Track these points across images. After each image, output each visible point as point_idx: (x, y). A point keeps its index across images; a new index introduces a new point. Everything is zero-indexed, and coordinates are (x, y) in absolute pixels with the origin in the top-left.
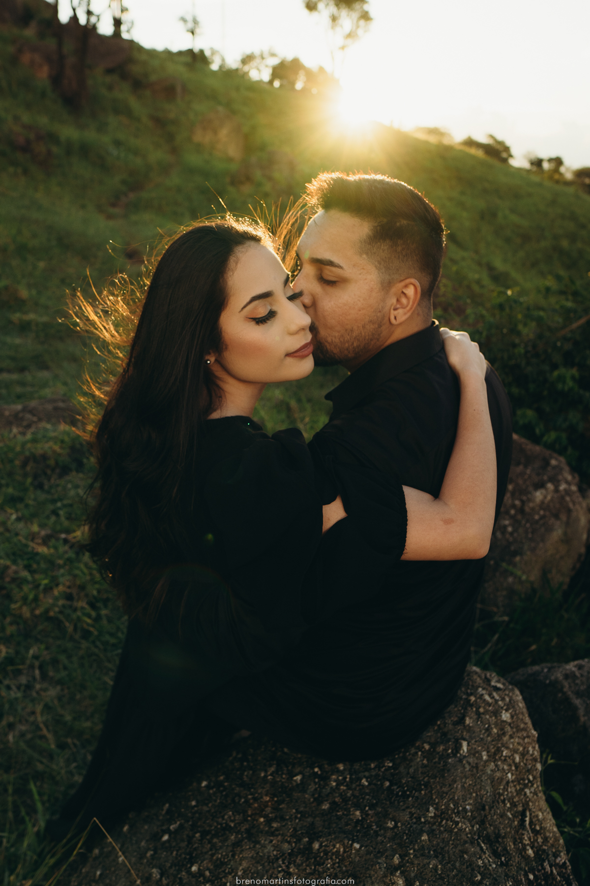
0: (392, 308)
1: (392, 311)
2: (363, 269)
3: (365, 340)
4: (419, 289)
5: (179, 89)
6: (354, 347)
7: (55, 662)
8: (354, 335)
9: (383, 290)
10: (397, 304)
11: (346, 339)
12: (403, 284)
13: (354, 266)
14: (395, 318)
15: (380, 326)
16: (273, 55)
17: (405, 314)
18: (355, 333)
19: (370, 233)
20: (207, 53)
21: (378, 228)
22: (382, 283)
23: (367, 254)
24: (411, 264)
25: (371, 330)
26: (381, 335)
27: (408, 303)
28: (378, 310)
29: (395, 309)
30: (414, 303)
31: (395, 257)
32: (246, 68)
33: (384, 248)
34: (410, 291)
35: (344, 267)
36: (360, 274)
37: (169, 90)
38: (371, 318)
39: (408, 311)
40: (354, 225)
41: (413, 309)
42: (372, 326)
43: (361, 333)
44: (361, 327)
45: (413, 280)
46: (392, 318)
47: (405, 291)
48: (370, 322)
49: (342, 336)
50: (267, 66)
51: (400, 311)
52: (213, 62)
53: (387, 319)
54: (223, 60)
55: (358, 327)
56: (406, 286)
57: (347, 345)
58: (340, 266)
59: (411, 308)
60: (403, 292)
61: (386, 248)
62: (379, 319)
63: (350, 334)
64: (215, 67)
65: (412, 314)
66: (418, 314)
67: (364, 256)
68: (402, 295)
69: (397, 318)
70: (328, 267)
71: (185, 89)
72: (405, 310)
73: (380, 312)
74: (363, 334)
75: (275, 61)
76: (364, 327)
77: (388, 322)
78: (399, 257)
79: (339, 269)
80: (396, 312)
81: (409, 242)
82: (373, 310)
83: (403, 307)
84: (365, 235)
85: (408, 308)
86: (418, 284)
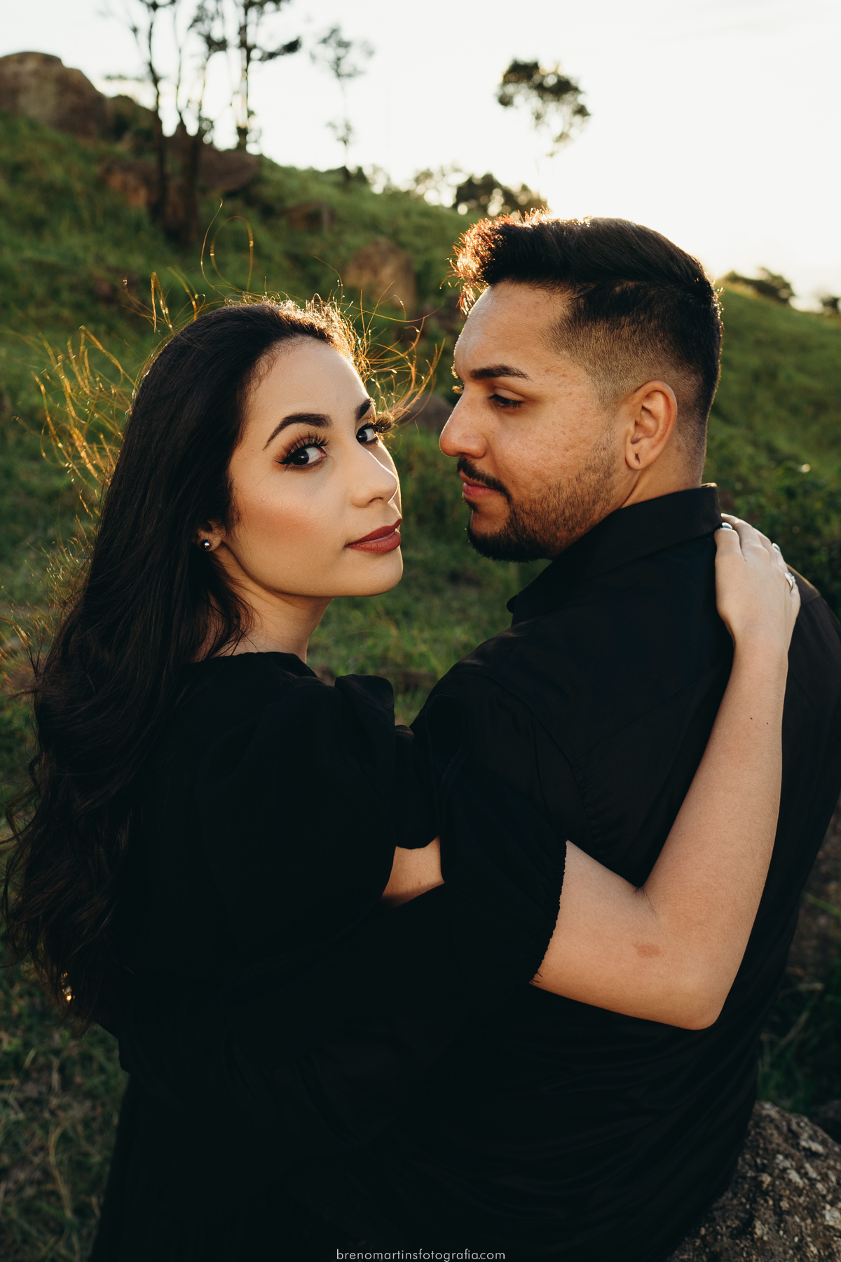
0: (629, 439)
1: (629, 445)
2: (564, 375)
3: (583, 502)
4: (673, 399)
5: (325, 217)
6: (565, 518)
7: (86, 1059)
8: (564, 495)
9: (605, 409)
10: (636, 431)
11: (551, 504)
12: (641, 393)
13: (547, 371)
14: (637, 457)
15: (608, 474)
16: (457, 170)
17: (653, 447)
18: (564, 493)
19: (568, 313)
20: (367, 172)
21: (581, 301)
22: (602, 398)
23: (568, 347)
24: (652, 356)
25: (593, 484)
26: (613, 492)
27: (657, 427)
28: (601, 446)
29: (634, 442)
30: (667, 425)
31: (620, 349)
32: (420, 190)
33: (599, 335)
34: (658, 405)
35: (529, 375)
36: (560, 386)
37: (313, 219)
38: (589, 463)
39: (659, 440)
40: (537, 303)
41: (667, 435)
42: (594, 477)
43: (575, 492)
44: (575, 481)
45: (658, 385)
46: (631, 458)
47: (647, 405)
48: (588, 469)
49: (544, 498)
50: (449, 185)
51: (645, 443)
52: (375, 183)
53: (621, 460)
54: (389, 179)
55: (569, 480)
56: (648, 396)
57: (553, 515)
58: (523, 374)
59: (663, 436)
60: (644, 408)
61: (601, 334)
62: (605, 463)
63: (557, 495)
64: (377, 188)
65: (666, 447)
66: (679, 449)
67: (564, 352)
68: (643, 413)
69: (639, 456)
70: (502, 379)
71: (333, 216)
72: (653, 440)
73: (605, 449)
74: (579, 492)
75: (461, 179)
76: (578, 479)
77: (624, 467)
78: (627, 348)
79: (520, 379)
80: (637, 446)
81: (642, 317)
82: (590, 448)
83: (649, 434)
84: (557, 317)
85: (657, 436)
86: (669, 391)
